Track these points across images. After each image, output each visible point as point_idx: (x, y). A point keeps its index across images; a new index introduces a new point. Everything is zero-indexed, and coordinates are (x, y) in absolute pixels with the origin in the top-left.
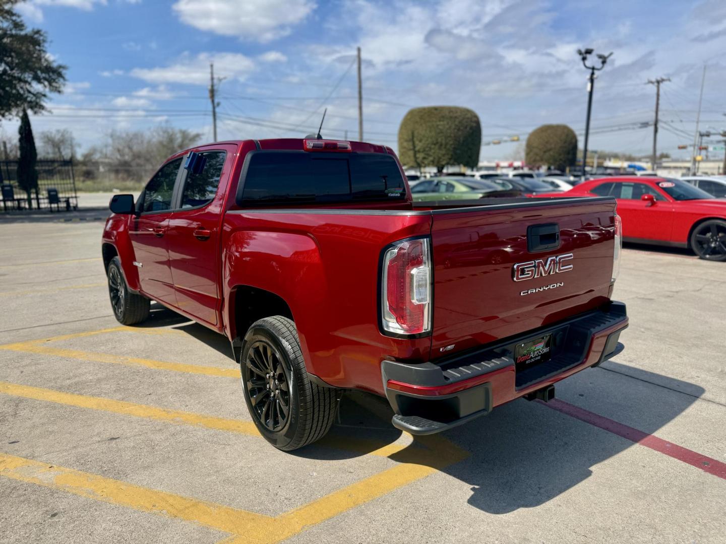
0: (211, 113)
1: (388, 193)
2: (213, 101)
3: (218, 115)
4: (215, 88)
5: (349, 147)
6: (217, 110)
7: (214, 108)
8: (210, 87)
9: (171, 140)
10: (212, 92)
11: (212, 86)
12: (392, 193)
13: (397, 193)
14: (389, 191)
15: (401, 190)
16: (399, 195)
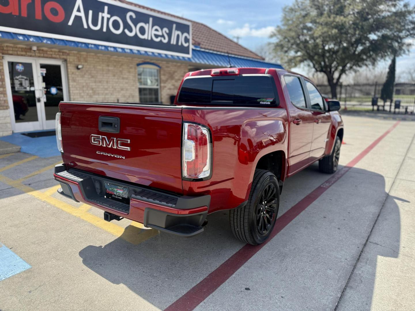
12: (263, 102)
13: (268, 102)
14: (261, 100)
15: (271, 100)
16: (269, 103)
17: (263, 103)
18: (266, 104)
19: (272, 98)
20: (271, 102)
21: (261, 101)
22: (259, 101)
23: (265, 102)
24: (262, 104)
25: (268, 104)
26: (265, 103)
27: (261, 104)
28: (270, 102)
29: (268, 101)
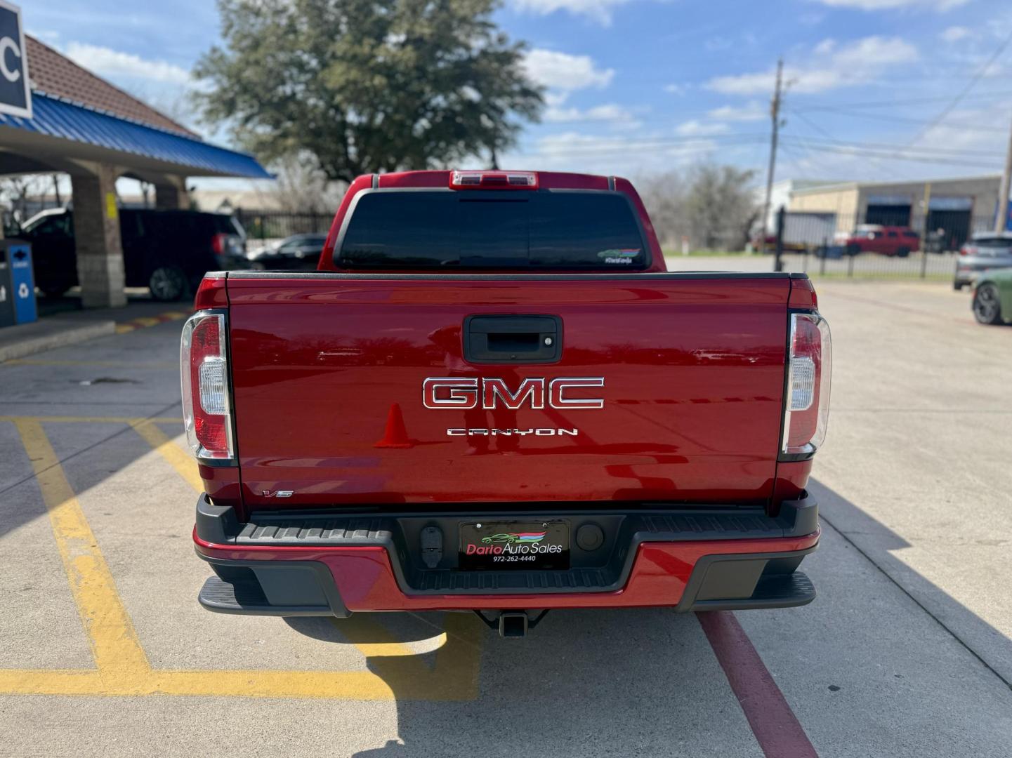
0: (769, 138)
1: (605, 258)
2: (775, 119)
3: (780, 139)
4: (782, 98)
5: (533, 182)
6: (781, 132)
7: (775, 128)
8: (772, 98)
9: (709, 181)
10: (776, 105)
11: (778, 95)
12: (614, 258)
13: (625, 258)
14: (606, 254)
15: (634, 253)
16: (629, 261)
17: (613, 261)
18: (620, 264)
19: (634, 248)
20: (633, 259)
21: (608, 257)
22: (602, 256)
23: (618, 257)
24: (611, 264)
25: (625, 264)
26: (618, 261)
27: (608, 264)
28: (630, 258)
29: (626, 256)
